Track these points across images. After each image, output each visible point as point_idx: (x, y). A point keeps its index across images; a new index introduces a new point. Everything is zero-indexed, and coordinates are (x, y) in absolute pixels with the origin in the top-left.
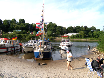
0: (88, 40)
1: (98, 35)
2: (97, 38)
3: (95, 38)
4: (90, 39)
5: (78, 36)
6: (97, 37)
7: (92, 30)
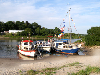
0: (35, 38)
1: (44, 33)
2: (44, 36)
3: (42, 36)
4: (38, 37)
5: (25, 34)
6: (44, 34)
7: (34, 27)
